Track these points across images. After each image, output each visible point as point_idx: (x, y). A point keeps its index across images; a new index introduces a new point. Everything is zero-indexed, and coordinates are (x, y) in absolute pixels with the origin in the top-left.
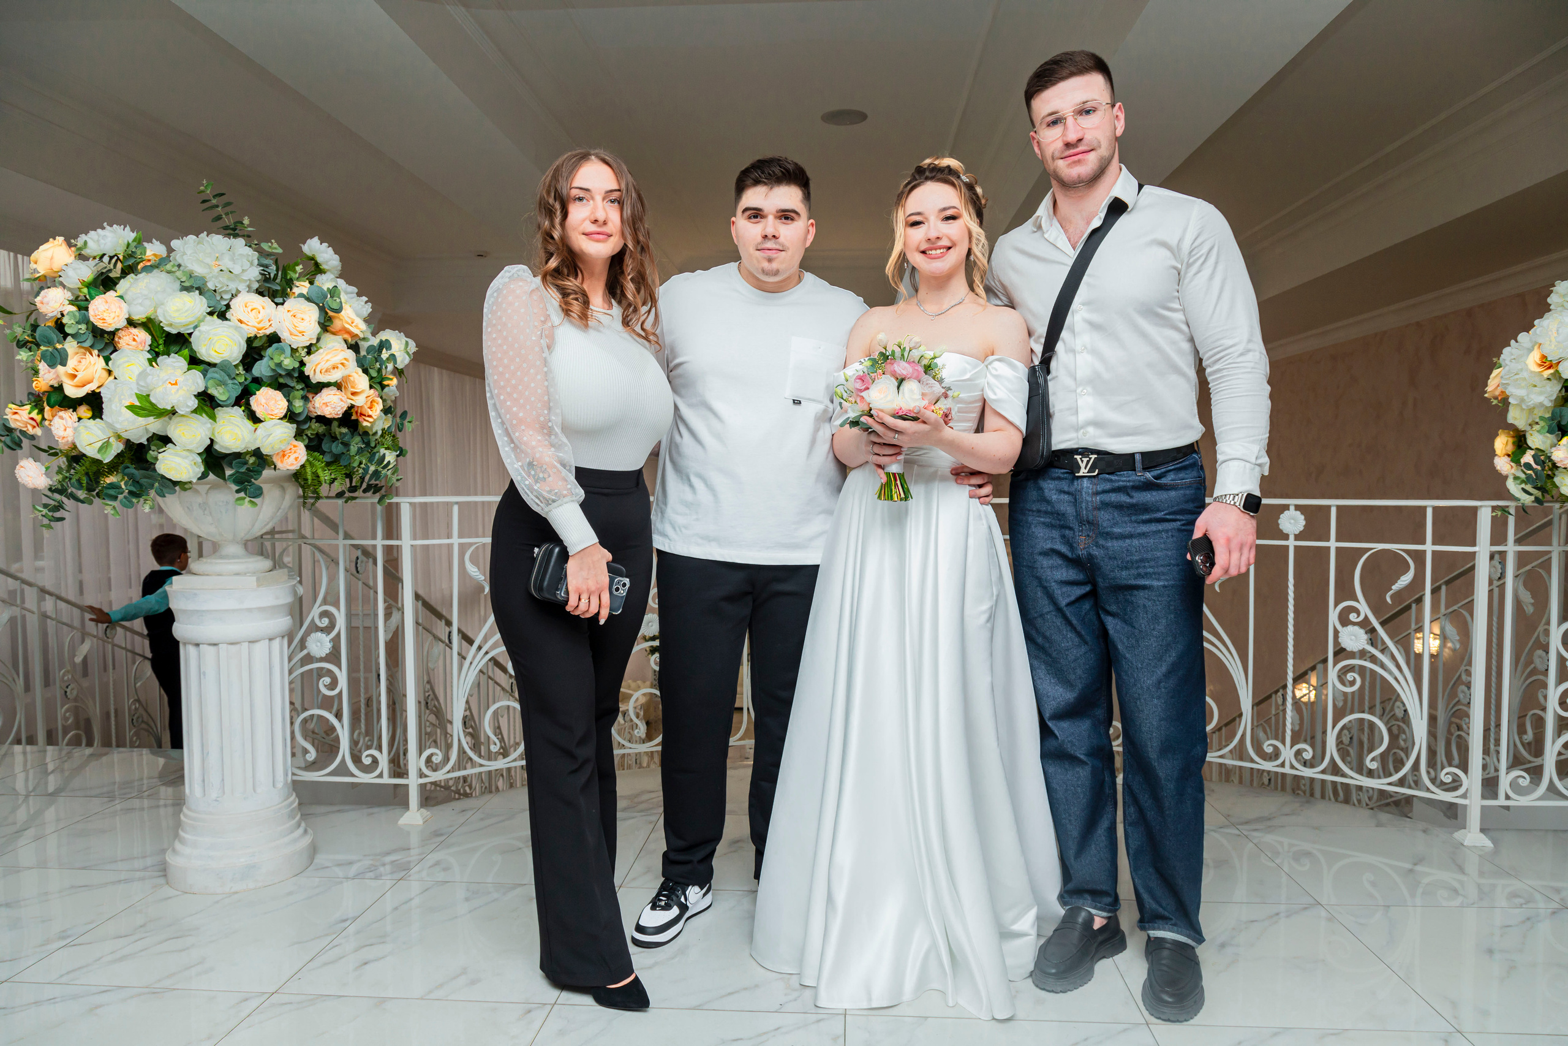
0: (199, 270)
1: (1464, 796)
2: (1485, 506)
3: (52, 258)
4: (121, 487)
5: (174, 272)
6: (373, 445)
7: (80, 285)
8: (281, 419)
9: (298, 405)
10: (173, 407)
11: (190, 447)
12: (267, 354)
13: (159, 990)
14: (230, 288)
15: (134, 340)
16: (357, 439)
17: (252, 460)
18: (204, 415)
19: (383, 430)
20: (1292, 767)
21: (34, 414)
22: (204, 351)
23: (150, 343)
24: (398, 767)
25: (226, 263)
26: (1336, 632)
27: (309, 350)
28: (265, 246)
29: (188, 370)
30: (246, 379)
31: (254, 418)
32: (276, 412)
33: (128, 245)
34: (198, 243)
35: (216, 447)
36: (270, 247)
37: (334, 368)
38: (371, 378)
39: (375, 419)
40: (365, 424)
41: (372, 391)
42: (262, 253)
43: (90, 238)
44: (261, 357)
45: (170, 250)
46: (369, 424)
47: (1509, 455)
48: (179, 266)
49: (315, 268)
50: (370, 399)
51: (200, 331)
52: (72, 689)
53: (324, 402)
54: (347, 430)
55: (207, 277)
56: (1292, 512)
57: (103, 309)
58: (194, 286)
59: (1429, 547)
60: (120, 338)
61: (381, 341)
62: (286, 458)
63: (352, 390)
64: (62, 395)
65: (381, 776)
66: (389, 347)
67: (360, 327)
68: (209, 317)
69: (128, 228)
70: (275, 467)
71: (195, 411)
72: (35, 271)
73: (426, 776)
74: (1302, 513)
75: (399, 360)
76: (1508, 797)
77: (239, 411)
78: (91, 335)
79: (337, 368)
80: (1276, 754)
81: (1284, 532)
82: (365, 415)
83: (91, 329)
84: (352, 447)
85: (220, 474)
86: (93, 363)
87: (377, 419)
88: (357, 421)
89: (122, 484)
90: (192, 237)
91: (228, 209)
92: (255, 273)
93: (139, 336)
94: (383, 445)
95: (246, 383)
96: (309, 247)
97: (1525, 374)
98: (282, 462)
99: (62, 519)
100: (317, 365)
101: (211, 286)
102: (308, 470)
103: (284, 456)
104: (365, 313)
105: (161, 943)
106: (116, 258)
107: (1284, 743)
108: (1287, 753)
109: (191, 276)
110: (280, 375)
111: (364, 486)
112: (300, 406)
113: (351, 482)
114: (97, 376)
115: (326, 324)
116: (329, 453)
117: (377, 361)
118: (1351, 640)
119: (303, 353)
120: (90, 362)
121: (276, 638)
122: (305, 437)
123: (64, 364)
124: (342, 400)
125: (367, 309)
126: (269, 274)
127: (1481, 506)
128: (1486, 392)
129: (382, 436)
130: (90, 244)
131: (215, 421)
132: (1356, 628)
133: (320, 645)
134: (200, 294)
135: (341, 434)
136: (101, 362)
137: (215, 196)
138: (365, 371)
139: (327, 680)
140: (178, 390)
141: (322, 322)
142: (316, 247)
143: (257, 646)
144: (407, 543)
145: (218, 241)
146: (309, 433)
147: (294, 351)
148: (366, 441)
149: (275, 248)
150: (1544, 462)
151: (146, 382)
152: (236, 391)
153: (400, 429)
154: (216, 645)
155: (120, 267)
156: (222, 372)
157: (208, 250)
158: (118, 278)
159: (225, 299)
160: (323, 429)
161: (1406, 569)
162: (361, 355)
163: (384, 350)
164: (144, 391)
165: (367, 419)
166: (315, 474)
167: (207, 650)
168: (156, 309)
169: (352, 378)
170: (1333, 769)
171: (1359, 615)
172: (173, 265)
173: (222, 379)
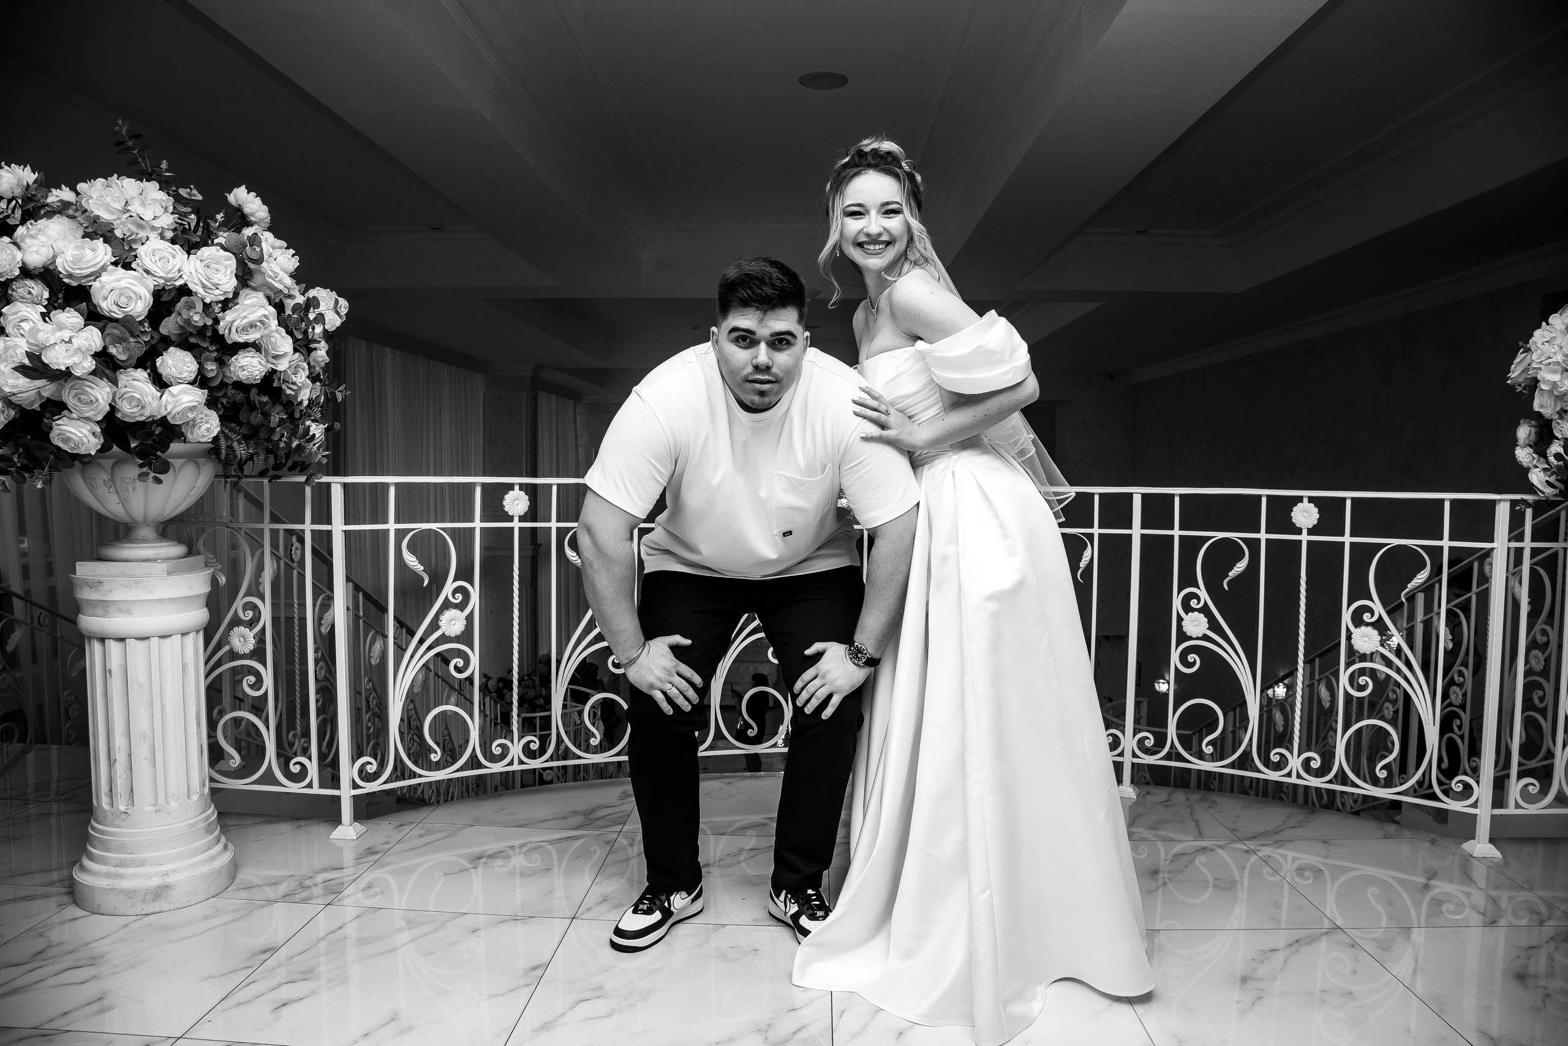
0: (105, 216)
1: (1475, 805)
2: (1504, 500)
4: (13, 460)
5: (77, 218)
6: (297, 415)
8: (191, 383)
9: (211, 368)
10: (68, 369)
11: (88, 415)
12: (176, 309)
14: (140, 236)
15: (30, 293)
16: (279, 407)
17: (158, 430)
18: (104, 378)
19: (310, 400)
20: (1299, 776)
22: (105, 305)
23: (46, 298)
25: (135, 208)
26: (1349, 633)
27: (226, 304)
28: (183, 192)
29: (85, 326)
30: (152, 338)
31: (161, 382)
32: (185, 374)
33: (29, 187)
34: (107, 186)
35: (118, 415)
36: (189, 193)
37: (252, 326)
38: (295, 340)
39: (300, 386)
40: (289, 392)
41: (297, 355)
42: (178, 199)
44: (169, 314)
45: (76, 193)
46: (293, 393)
47: (1531, 446)
48: (84, 211)
49: (239, 219)
50: (294, 364)
51: (100, 281)
53: (241, 365)
54: (267, 399)
55: (115, 224)
56: (1306, 505)
58: (98, 230)
59: (1446, 543)
60: (13, 290)
61: (308, 299)
62: (197, 427)
63: (273, 352)
65: (310, 786)
66: (318, 305)
67: (284, 282)
68: (111, 267)
69: (28, 168)
70: (185, 438)
71: (94, 373)
73: (360, 787)
74: (1316, 506)
75: (328, 321)
76: (1517, 806)
77: (142, 374)
79: (256, 326)
80: (1283, 763)
81: (1297, 525)
82: (288, 382)
84: (272, 418)
85: (124, 446)
87: (303, 385)
88: (280, 389)
89: (14, 456)
90: (101, 181)
91: (145, 153)
92: (167, 220)
93: (36, 288)
94: (310, 416)
95: (153, 342)
96: (236, 197)
98: (192, 433)
100: (232, 323)
101: (118, 233)
102: (223, 443)
103: (194, 426)
104: (291, 267)
106: (14, 202)
107: (1291, 751)
108: (1295, 762)
109: (95, 222)
110: (191, 334)
111: (290, 463)
112: (213, 370)
113: (275, 459)
115: (245, 276)
116: (247, 424)
117: (303, 321)
118: (1364, 641)
119: (217, 309)
121: (189, 633)
122: (219, 407)
124: (261, 363)
125: (295, 263)
126: (189, 224)
127: (1500, 500)
128: (1508, 379)
129: (309, 406)
131: (116, 384)
132: (1370, 629)
133: (243, 640)
134: (105, 242)
135: (260, 402)
137: (130, 138)
138: (290, 333)
139: (252, 679)
140: (74, 349)
141: (240, 274)
142: (243, 197)
143: (168, 641)
144: (338, 527)
145: (129, 184)
146: (224, 401)
147: (207, 307)
148: (289, 411)
149: (194, 195)
151: (36, 340)
152: (139, 351)
153: (331, 399)
154: (122, 640)
155: (18, 213)
156: (123, 329)
157: (118, 194)
158: (18, 223)
159: (134, 246)
160: (240, 397)
161: (1424, 566)
162: (287, 314)
163: (312, 310)
164: (35, 350)
165: (291, 386)
166: (230, 448)
167: (114, 647)
168: (55, 257)
169: (273, 340)
170: (1342, 778)
171: (1373, 615)
172: (76, 210)
173: (121, 336)
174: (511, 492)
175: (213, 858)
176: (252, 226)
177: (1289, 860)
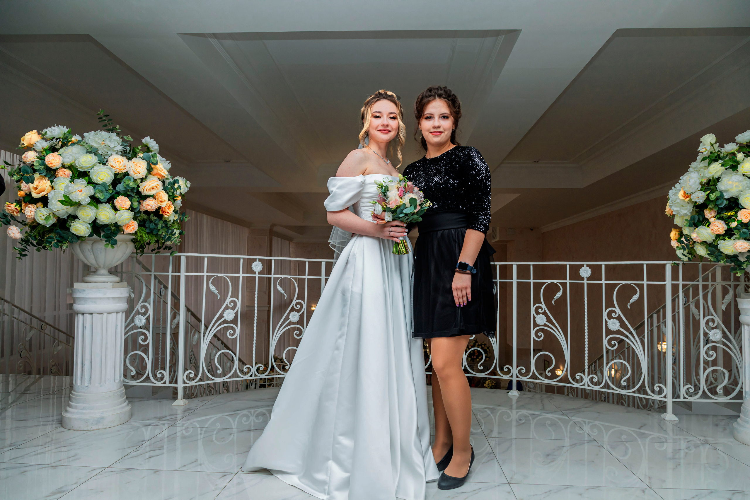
0: (95, 145)
1: (665, 397)
2: (669, 263)
3: (31, 139)
4: (54, 238)
5: (84, 145)
6: (169, 226)
7: (42, 150)
8: (128, 210)
9: (136, 204)
10: (79, 201)
11: (86, 221)
12: (123, 181)
13: (54, 466)
14: (108, 153)
15: (64, 174)
16: (161, 222)
17: (113, 228)
18: (93, 206)
19: (174, 220)
20: (588, 385)
21: (17, 207)
22: (95, 178)
23: (71, 175)
24: (174, 379)
25: (107, 143)
26: (606, 322)
27: (142, 180)
28: (125, 137)
29: (87, 185)
30: (113, 192)
31: (116, 209)
32: (125, 206)
33: (65, 134)
34: (96, 134)
35: (98, 221)
36: (128, 138)
37: (152, 189)
38: (169, 196)
39: (170, 215)
40: (166, 216)
41: (170, 202)
42: (124, 141)
43: (48, 130)
44: (120, 183)
45: (83, 137)
46: (167, 216)
47: (677, 240)
48: (87, 143)
49: (147, 149)
50: (168, 205)
51: (94, 169)
52: (24, 353)
53: (147, 204)
54: (157, 218)
55: (99, 148)
56: (585, 268)
57: (52, 159)
58: (92, 151)
59: (645, 282)
60: (58, 173)
61: (175, 180)
62: (129, 227)
63: (160, 199)
64: (31, 198)
65: (165, 383)
66: (178, 183)
67: (165, 173)
68: (98, 164)
69: (65, 127)
70: (123, 232)
71: (89, 204)
72: (23, 144)
73: (186, 383)
74: (590, 268)
75: (182, 190)
76: (685, 398)
77: (108, 206)
78: (45, 171)
79: (154, 189)
80: (582, 379)
81: (582, 276)
82: (166, 212)
83: (45, 168)
84: (159, 226)
85: (99, 235)
86: (45, 183)
87: (171, 214)
88: (162, 215)
89: (54, 237)
90: (93, 132)
91: (110, 122)
92: (120, 148)
93: (67, 172)
94: (174, 227)
95: (113, 194)
96: (145, 141)
97: (678, 201)
98: (127, 229)
99: (26, 255)
100: (145, 187)
101: (100, 152)
102: (139, 234)
103: (128, 227)
104: (168, 167)
105: (57, 448)
106: (59, 139)
107: (585, 375)
108: (586, 379)
109: (91, 147)
110: (128, 190)
111: (164, 247)
112: (136, 205)
113: (158, 245)
114: (47, 188)
115: (150, 170)
116: (148, 228)
117: (172, 188)
118: (613, 325)
119: (139, 181)
120: (44, 182)
121: (119, 312)
122: (138, 220)
123: (32, 183)
124: (155, 204)
125: (169, 166)
126: (127, 150)
127: (667, 263)
128: (666, 212)
129: (173, 223)
130: (48, 133)
131: (98, 209)
132: (615, 320)
133: (140, 321)
134: (95, 155)
135: (154, 220)
136: (49, 183)
137: (104, 116)
138: (167, 193)
139: (143, 337)
140: (82, 194)
141: (148, 169)
142: (148, 141)
143: (110, 315)
144: (183, 274)
145: (104, 134)
146: (140, 218)
147: (135, 180)
148: (165, 223)
149: (130, 139)
150: (689, 240)
151: (68, 190)
152: (108, 196)
153: (182, 220)
154: (92, 314)
155: (60, 143)
156: (103, 187)
157: (100, 137)
158: (59, 148)
159: (106, 157)
160: (145, 217)
161: (636, 292)
162: (166, 186)
163: (176, 184)
164: (67, 194)
165: (167, 214)
166: (141, 236)
167: (88, 316)
168: (75, 160)
169: (160, 195)
170: (607, 386)
171: (616, 314)
172: (84, 143)
173: (102, 190)
174: (255, 262)
175: (123, 408)
176: (152, 152)
177: (587, 423)
